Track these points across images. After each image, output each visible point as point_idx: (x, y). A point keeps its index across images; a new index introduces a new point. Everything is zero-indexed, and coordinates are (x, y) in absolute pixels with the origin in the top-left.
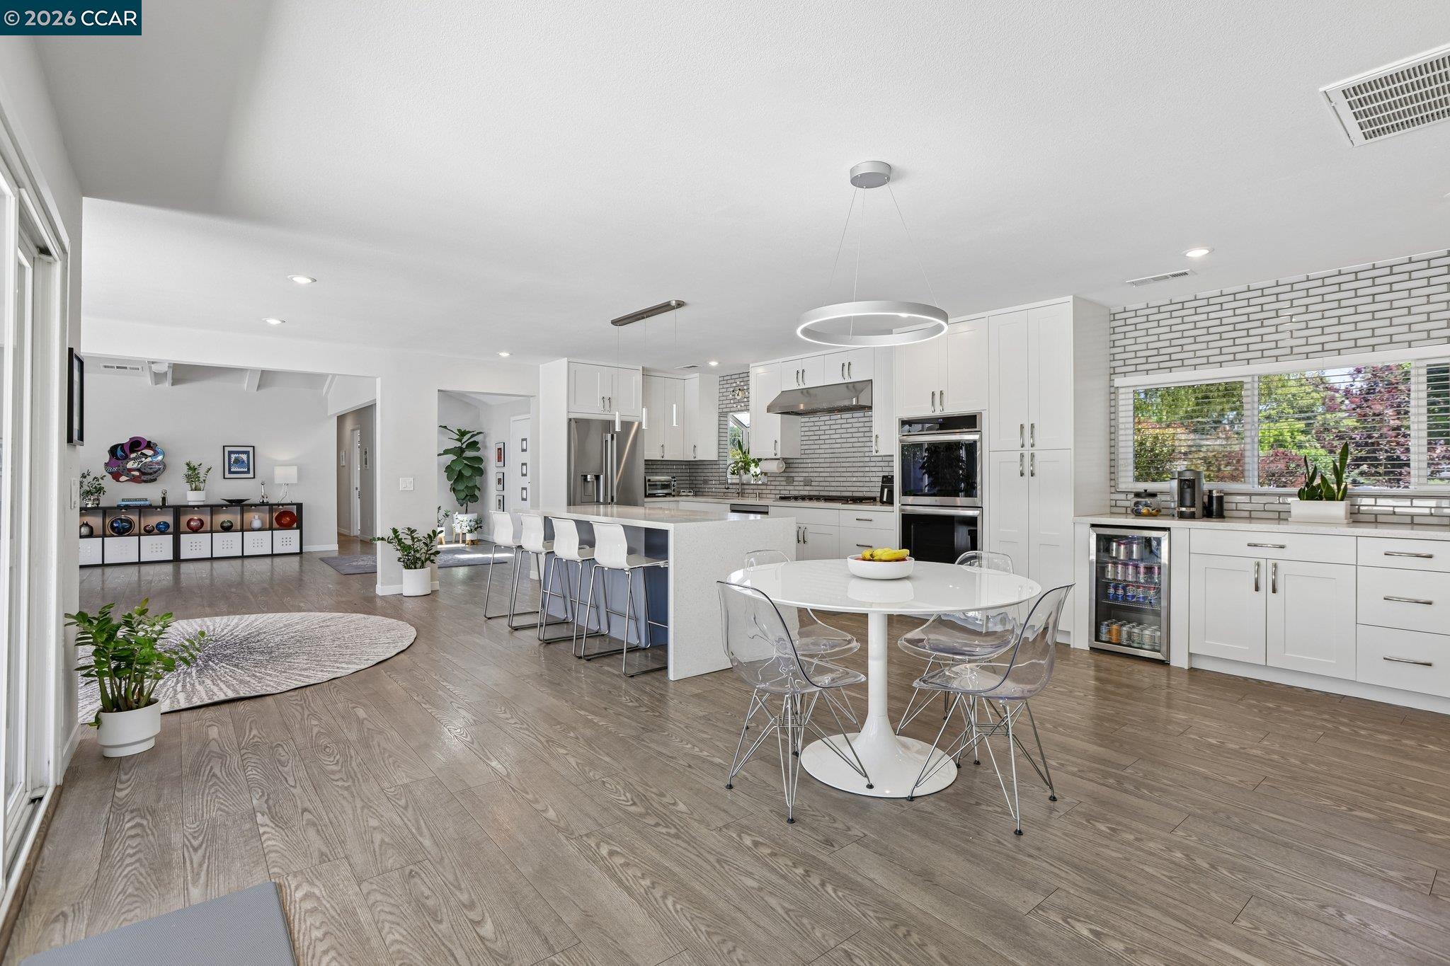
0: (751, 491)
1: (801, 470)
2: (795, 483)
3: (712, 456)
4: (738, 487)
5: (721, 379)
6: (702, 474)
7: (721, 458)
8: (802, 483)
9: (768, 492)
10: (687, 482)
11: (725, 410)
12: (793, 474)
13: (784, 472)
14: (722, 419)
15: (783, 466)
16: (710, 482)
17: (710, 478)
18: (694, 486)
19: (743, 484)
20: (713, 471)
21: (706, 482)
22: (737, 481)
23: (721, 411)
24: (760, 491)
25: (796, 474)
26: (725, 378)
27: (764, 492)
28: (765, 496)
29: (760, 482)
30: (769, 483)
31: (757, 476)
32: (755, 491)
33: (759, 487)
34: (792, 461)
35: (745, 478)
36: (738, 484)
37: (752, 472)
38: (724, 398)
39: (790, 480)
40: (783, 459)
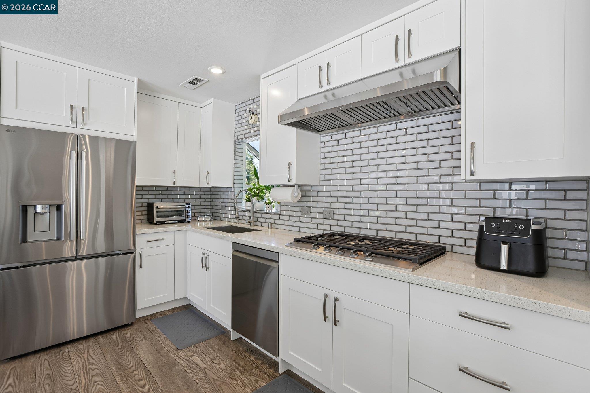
0: (264, 220)
1: (321, 199)
2: (312, 215)
3: (228, 183)
4: (250, 214)
5: (237, 107)
6: (221, 200)
7: (236, 185)
8: (321, 216)
9: (281, 222)
10: (209, 207)
11: (240, 137)
12: (309, 204)
13: (300, 201)
14: (237, 146)
15: (298, 194)
16: (227, 208)
17: (227, 204)
18: (213, 211)
19: (255, 212)
20: (230, 197)
21: (223, 208)
22: (249, 209)
23: (236, 138)
24: (273, 221)
25: (314, 204)
26: (241, 106)
27: (277, 222)
28: (277, 226)
29: (274, 211)
30: (282, 213)
31: (270, 203)
32: (268, 221)
33: (272, 216)
34: (308, 188)
35: (259, 205)
36: (250, 212)
37: (266, 198)
38: (240, 125)
39: (306, 211)
40: (299, 186)
